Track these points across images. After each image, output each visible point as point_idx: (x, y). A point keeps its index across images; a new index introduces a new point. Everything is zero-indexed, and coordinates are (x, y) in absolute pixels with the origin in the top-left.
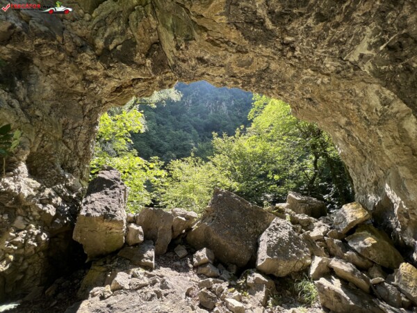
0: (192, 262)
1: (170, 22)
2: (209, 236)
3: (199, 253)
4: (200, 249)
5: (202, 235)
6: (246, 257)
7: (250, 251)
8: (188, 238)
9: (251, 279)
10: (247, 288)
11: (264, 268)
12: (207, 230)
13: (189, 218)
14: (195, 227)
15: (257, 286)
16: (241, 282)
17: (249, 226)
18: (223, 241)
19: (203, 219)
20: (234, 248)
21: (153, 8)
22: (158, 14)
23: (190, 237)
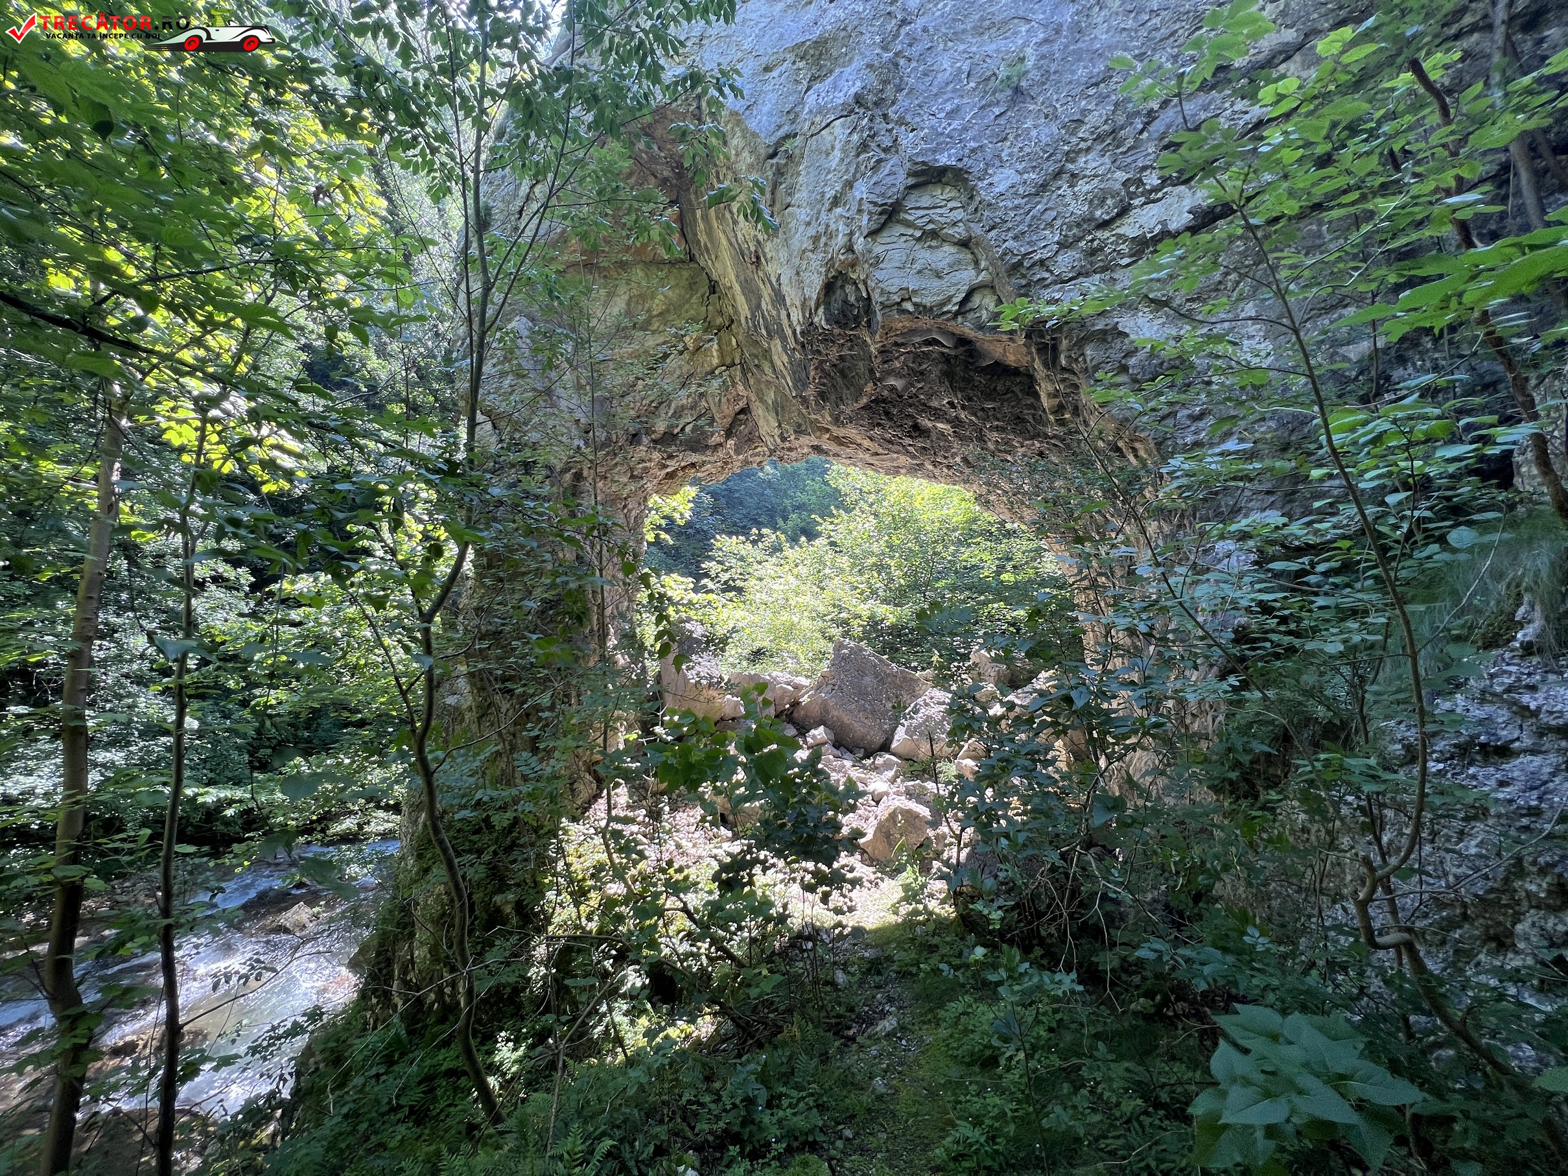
0: (805, 742)
1: (770, 396)
2: (827, 712)
3: (813, 732)
4: (816, 727)
5: (816, 711)
6: (879, 739)
7: (885, 731)
8: (795, 715)
9: (880, 761)
10: (875, 768)
11: (901, 751)
12: (824, 704)
13: (797, 687)
14: (805, 700)
15: (888, 766)
16: (868, 762)
17: (888, 699)
18: (847, 719)
19: (818, 688)
20: (862, 727)
21: (744, 373)
22: (752, 381)
23: (799, 714)
